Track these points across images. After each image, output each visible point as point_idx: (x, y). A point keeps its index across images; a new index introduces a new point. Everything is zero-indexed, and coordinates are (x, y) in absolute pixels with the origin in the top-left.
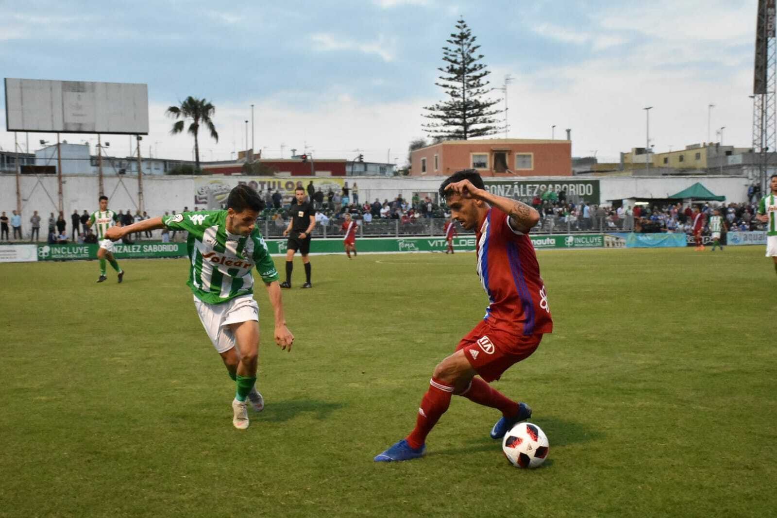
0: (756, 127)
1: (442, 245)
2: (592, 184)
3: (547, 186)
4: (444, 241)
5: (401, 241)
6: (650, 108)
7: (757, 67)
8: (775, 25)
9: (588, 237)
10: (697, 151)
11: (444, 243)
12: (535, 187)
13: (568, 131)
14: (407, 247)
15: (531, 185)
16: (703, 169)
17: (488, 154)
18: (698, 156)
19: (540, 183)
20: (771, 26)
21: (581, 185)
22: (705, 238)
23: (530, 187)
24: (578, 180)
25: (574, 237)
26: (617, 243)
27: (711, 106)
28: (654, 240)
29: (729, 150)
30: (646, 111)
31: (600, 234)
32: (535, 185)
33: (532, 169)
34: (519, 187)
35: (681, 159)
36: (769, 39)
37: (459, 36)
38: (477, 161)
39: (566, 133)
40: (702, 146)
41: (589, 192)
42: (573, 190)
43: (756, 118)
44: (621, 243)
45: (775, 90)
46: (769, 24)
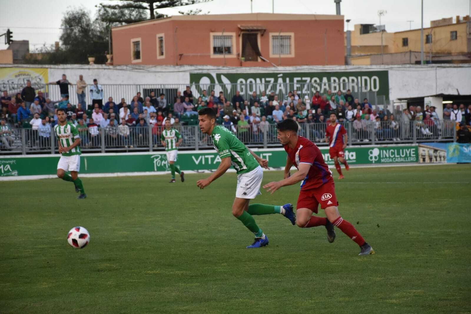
1: (211, 162)
2: (378, 76)
3: (321, 80)
4: (213, 156)
5: (157, 157)
9: (398, 149)
11: (213, 159)
12: (306, 81)
13: (337, 3)
14: (165, 165)
15: (299, 79)
16: (463, 55)
17: (234, 34)
18: (454, 36)
19: (311, 75)
21: (364, 78)
23: (298, 81)
24: (357, 70)
25: (380, 149)
26: (436, 157)
31: (414, 145)
32: (304, 79)
33: (293, 55)
34: (284, 81)
38: (218, 44)
39: (334, 3)
41: (375, 88)
42: (355, 84)
44: (440, 157)
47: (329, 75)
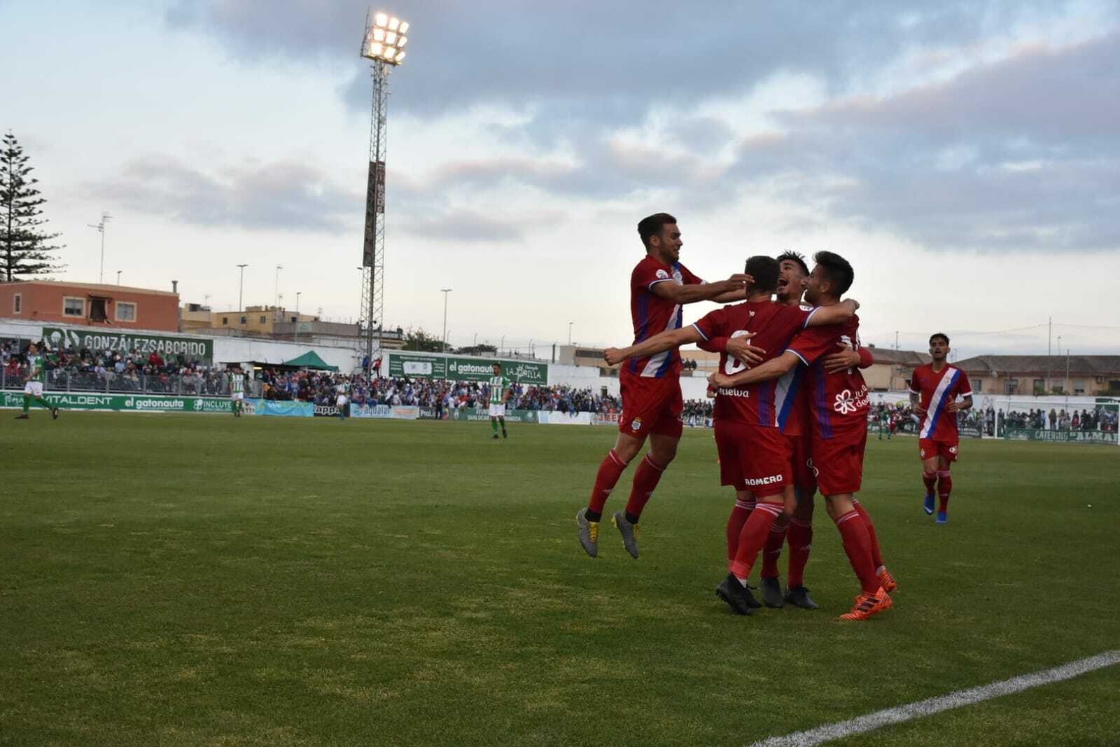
1: (57, 401)
2: (204, 343)
3: (158, 342)
4: (59, 397)
5: (8, 395)
6: (245, 266)
7: (366, 240)
8: (384, 201)
9: (218, 401)
10: (261, 314)
11: (59, 400)
12: (144, 342)
13: (175, 283)
14: (15, 401)
16: (269, 334)
17: (84, 299)
18: (263, 320)
19: (149, 338)
20: (380, 202)
21: (193, 344)
22: (330, 409)
23: (138, 342)
24: (188, 337)
25: (204, 400)
27: (279, 268)
28: (283, 408)
29: (294, 316)
30: (240, 268)
32: (143, 340)
33: (134, 321)
34: (126, 340)
35: (244, 321)
36: (378, 214)
37: (6, 153)
38: (70, 306)
39: (172, 285)
40: (263, 309)
41: (202, 351)
42: (185, 348)
45: (382, 265)
46: (378, 200)
47: (164, 339)
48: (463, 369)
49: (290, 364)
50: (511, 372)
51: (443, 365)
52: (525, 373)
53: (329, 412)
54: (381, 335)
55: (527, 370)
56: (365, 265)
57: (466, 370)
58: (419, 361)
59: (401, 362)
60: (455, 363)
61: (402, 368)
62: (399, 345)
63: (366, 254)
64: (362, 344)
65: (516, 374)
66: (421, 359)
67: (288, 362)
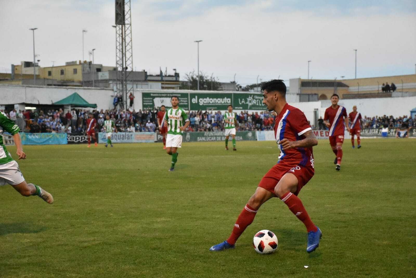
0: (118, 51)
6: (35, 29)
7: (117, 4)
10: (75, 67)
16: (80, 82)
18: (75, 71)
22: (82, 137)
28: (41, 138)
29: (99, 68)
30: (32, 31)
35: (62, 72)
40: (78, 63)
43: (118, 44)
45: (131, 23)
48: (202, 102)
49: (57, 104)
50: (243, 102)
51: (186, 99)
52: (254, 102)
53: (80, 139)
54: (162, 78)
55: (256, 99)
56: (117, 23)
57: (206, 102)
58: (167, 97)
59: (151, 99)
60: (196, 97)
61: (153, 102)
62: (176, 85)
63: (117, 15)
64: (118, 86)
65: (247, 103)
66: (168, 95)
67: (55, 103)
